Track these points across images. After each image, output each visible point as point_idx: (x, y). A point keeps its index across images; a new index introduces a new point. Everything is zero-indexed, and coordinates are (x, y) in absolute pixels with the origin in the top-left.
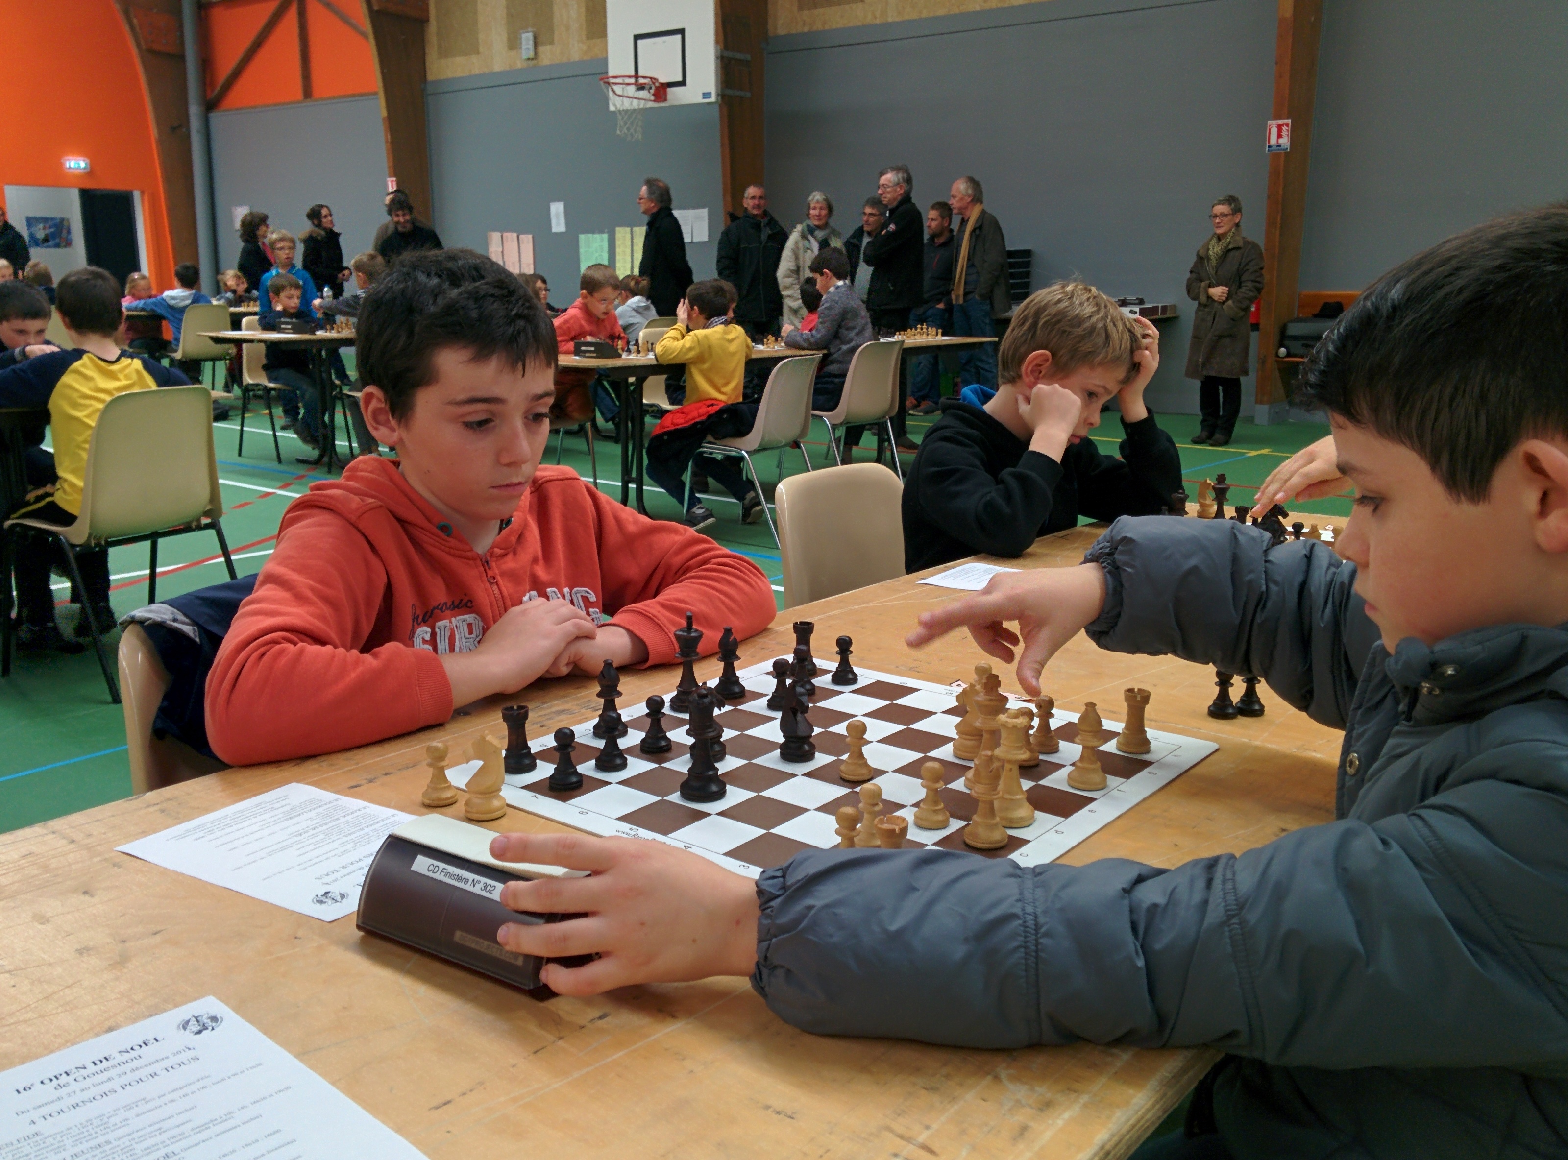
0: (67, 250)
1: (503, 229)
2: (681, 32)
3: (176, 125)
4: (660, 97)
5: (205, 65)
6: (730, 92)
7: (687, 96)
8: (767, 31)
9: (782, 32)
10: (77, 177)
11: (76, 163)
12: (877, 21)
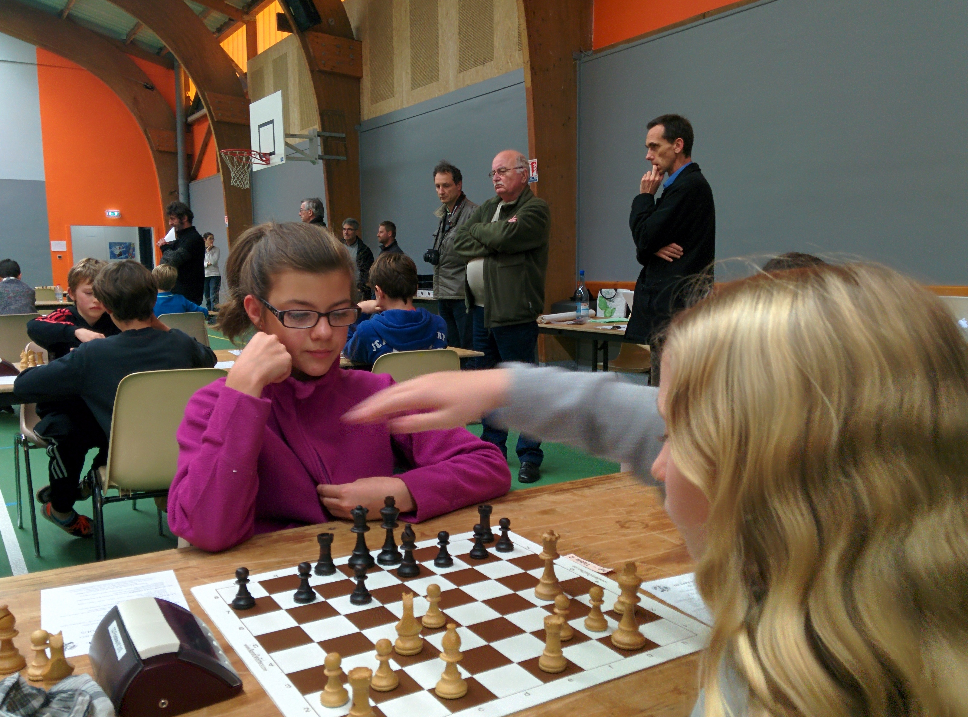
2: (272, 122)
3: (173, 191)
4: (267, 162)
5: (189, 157)
6: (328, 157)
7: (276, 160)
8: (360, 119)
9: (366, 118)
10: (113, 220)
11: (113, 213)
12: (399, 108)
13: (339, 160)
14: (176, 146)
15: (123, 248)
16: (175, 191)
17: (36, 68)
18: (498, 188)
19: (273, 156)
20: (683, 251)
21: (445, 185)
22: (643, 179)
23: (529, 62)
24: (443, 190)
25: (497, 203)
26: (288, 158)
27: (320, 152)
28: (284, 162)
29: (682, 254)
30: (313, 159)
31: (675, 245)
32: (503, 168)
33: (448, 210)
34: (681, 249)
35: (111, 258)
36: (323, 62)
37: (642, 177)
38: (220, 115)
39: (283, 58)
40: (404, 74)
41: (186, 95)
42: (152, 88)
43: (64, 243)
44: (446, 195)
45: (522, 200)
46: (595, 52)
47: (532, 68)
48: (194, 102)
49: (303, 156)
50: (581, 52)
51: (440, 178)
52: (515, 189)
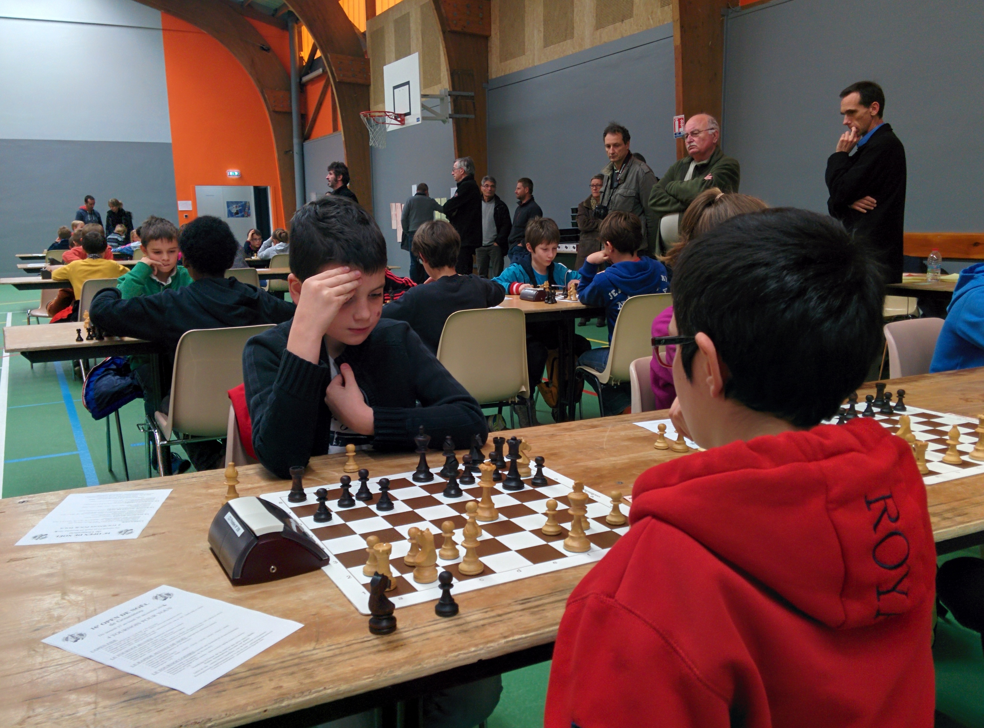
0: (248, 218)
1: (396, 202)
2: (408, 83)
3: (287, 150)
4: (402, 122)
5: (303, 117)
6: (458, 116)
7: (411, 121)
8: (488, 76)
9: (494, 76)
10: (233, 180)
11: (233, 173)
12: (531, 66)
13: (468, 119)
14: (291, 106)
15: (239, 207)
16: (290, 151)
17: (161, 33)
18: (691, 149)
19: (407, 117)
20: (876, 203)
21: (615, 145)
22: (841, 139)
23: (679, 21)
24: (613, 150)
25: (689, 163)
26: (424, 118)
27: (450, 110)
28: (420, 122)
29: (875, 205)
30: (444, 118)
31: (869, 198)
32: (696, 130)
33: (615, 168)
34: (875, 201)
35: (228, 217)
36: (455, 22)
37: (840, 137)
38: (341, 75)
39: (406, 18)
40: (536, 32)
41: (299, 55)
42: (268, 50)
43: (190, 202)
44: (616, 154)
45: (715, 159)
46: (743, 8)
47: (682, 27)
48: (307, 63)
49: (434, 116)
50: (729, 8)
51: (610, 139)
52: (708, 149)
